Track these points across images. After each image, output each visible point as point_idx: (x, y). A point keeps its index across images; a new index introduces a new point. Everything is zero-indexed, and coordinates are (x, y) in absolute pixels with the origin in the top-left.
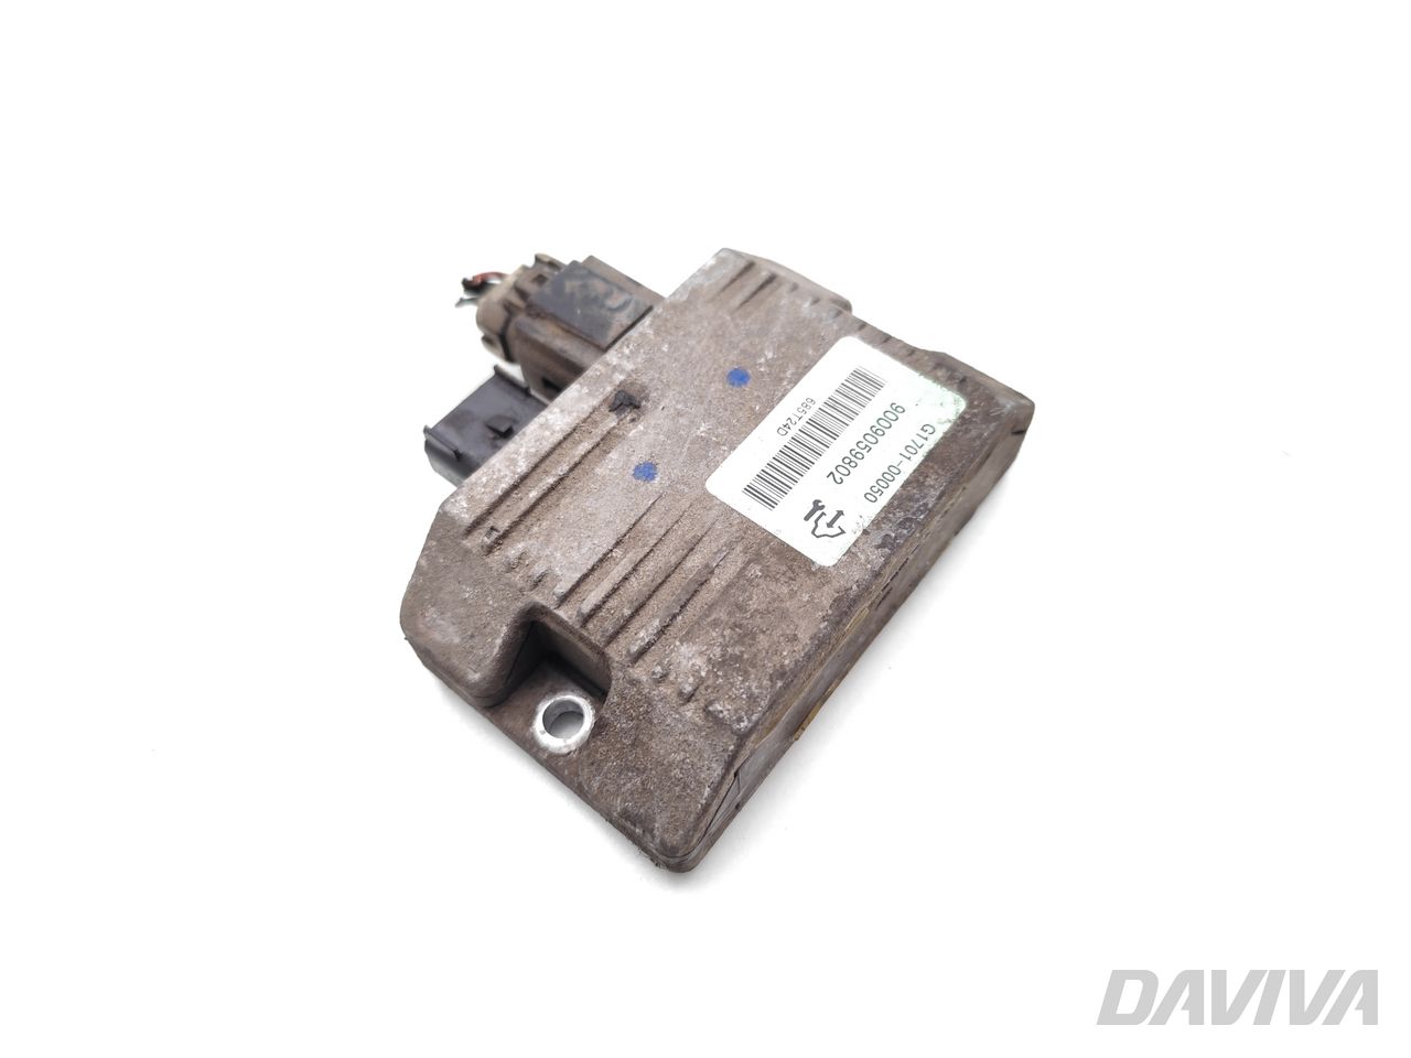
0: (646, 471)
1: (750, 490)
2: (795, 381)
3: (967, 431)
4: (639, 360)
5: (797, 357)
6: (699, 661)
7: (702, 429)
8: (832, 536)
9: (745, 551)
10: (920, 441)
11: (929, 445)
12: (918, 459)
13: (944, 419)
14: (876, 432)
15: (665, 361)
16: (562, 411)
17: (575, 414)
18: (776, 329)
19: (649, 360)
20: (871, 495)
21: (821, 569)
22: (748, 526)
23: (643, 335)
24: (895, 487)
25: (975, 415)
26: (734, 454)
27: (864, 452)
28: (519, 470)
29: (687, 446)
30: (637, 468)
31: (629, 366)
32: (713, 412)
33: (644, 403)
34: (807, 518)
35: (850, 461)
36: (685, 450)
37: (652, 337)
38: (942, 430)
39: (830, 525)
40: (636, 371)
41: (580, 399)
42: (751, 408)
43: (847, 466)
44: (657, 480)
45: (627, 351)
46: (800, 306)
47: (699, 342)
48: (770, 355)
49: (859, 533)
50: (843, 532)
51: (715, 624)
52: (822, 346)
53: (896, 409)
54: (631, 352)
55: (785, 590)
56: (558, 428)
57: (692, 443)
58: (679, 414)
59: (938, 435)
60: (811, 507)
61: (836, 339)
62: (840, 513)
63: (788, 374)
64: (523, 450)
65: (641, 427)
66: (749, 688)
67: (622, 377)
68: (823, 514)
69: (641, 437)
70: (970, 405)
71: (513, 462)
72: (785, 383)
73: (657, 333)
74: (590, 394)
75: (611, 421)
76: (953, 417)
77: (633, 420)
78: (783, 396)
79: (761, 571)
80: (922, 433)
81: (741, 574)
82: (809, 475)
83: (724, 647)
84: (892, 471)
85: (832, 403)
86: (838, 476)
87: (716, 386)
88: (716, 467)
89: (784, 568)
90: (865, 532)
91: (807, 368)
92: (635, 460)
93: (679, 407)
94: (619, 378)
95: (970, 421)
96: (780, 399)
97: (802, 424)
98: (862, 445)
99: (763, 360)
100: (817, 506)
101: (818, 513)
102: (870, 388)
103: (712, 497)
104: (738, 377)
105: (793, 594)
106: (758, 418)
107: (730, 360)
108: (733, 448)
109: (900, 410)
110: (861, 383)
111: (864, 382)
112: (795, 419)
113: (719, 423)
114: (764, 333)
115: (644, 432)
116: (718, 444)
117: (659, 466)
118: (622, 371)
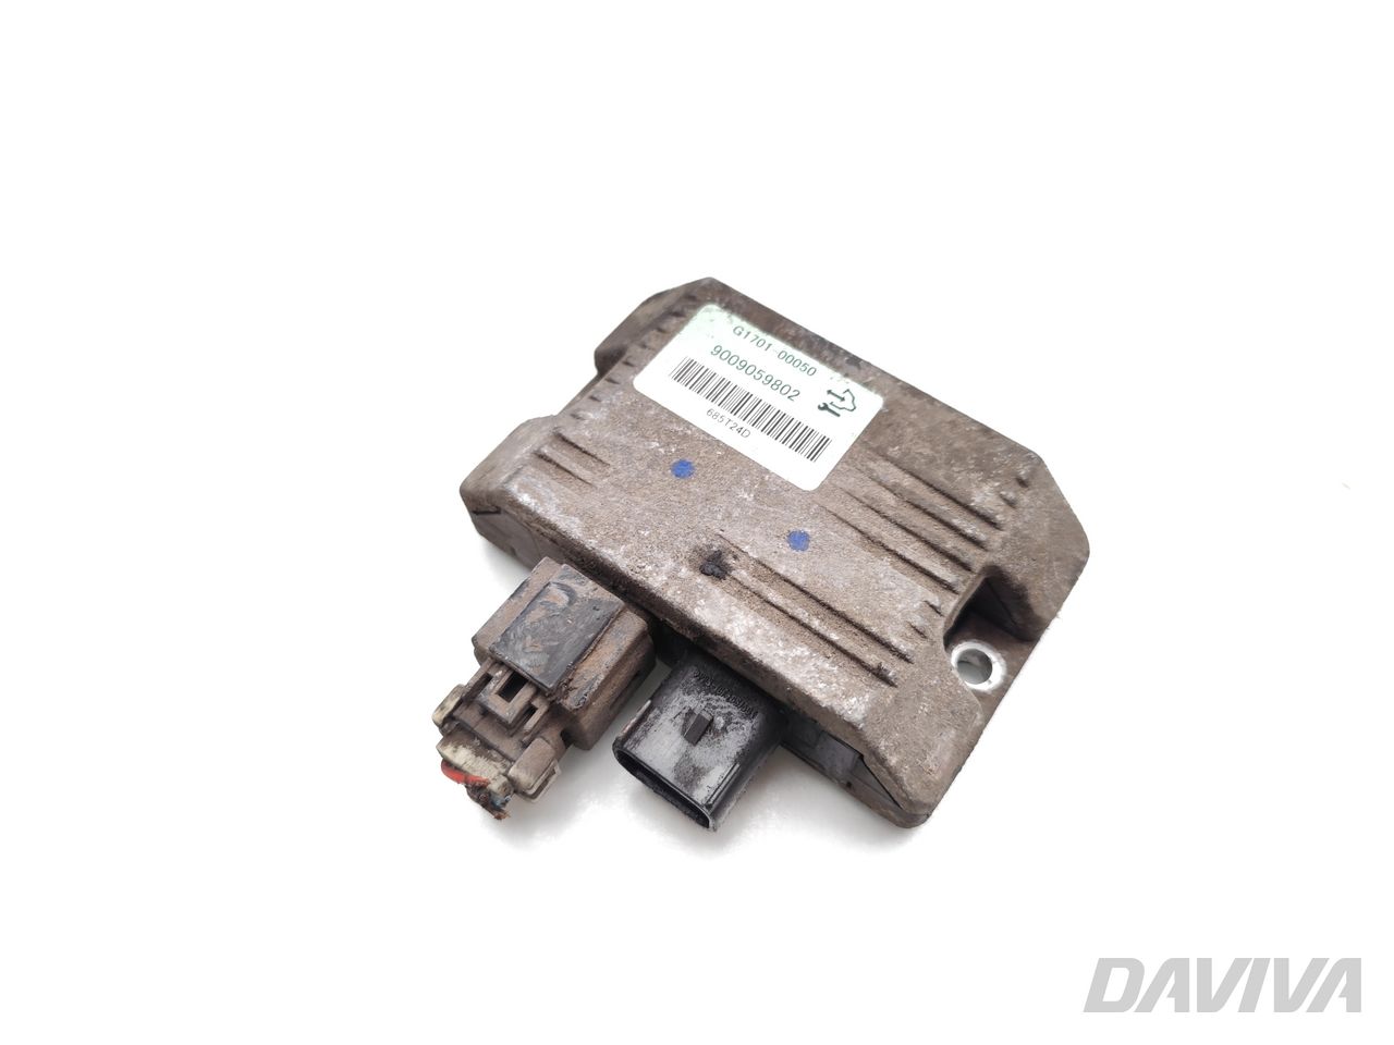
0: (798, 540)
1: (813, 456)
2: (688, 425)
3: (739, 306)
4: (660, 556)
5: (658, 422)
6: (986, 488)
7: (746, 496)
8: (854, 398)
9: (875, 461)
10: (751, 337)
11: (755, 331)
12: (769, 339)
13: (728, 320)
14: (744, 366)
15: (663, 532)
16: (729, 621)
17: (733, 608)
18: (623, 440)
19: (661, 546)
20: (812, 372)
21: (886, 405)
22: (849, 458)
23: (627, 555)
24: (799, 355)
25: (722, 299)
26: (772, 470)
27: (764, 375)
28: (807, 653)
29: (765, 508)
30: (794, 548)
31: (670, 564)
32: (725, 489)
33: (715, 549)
34: (838, 415)
35: (776, 385)
36: (771, 509)
38: (737, 321)
39: (843, 399)
40: (675, 558)
41: (713, 606)
42: (719, 458)
43: (781, 387)
44: (808, 530)
45: (649, 568)
46: (592, 420)
47: (637, 504)
48: (655, 444)
49: (848, 380)
50: (848, 391)
51: (949, 478)
52: (646, 403)
53: (718, 351)
54: (651, 563)
55: (909, 430)
56: (752, 623)
57: (762, 503)
58: (728, 517)
59: (745, 324)
60: (826, 412)
61: (637, 392)
62: (829, 392)
63: (678, 429)
64: (781, 653)
65: (746, 548)
66: (1002, 452)
67: (684, 570)
68: (831, 404)
69: (755, 543)
70: (711, 301)
71: (797, 660)
72: (689, 432)
73: (626, 541)
74: (706, 597)
75: (742, 574)
76: (725, 314)
77: (735, 557)
78: (704, 433)
79: (894, 447)
80: (744, 333)
81: (897, 463)
82: (790, 414)
83: (970, 471)
84: (785, 357)
85: (712, 396)
86: (791, 393)
87: (693, 486)
88: (788, 483)
89: (888, 431)
90: (846, 375)
91: (671, 414)
92: (786, 549)
93: (719, 517)
94: (684, 572)
95: (729, 303)
96: (709, 435)
97: (736, 419)
98: (758, 376)
99: (662, 450)
100: (825, 407)
101: (831, 407)
102: (694, 369)
103: (822, 486)
104: (682, 469)
105: (911, 424)
106: (730, 452)
107: (661, 478)
108: (767, 471)
109: (718, 349)
110: (689, 375)
111: (687, 374)
112: (731, 424)
113: (738, 483)
114: (626, 449)
115: (753, 545)
116: (762, 483)
117: (792, 529)
118: (676, 570)
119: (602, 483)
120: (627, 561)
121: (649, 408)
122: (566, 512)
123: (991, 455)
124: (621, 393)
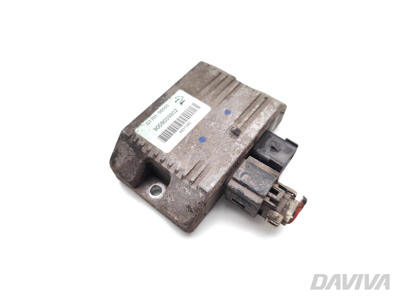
0: (227, 112)
1: (199, 107)
2: (185, 138)
3: (137, 123)
4: (234, 146)
5: (183, 146)
7: (213, 124)
9: (200, 94)
10: (151, 120)
11: (149, 119)
12: (153, 115)
13: (143, 126)
14: (163, 122)
15: (225, 145)
16: (254, 129)
17: (250, 128)
18: (190, 156)
19: (230, 146)
20: (167, 106)
21: (182, 89)
22: (200, 99)
23: (234, 155)
24: (160, 108)
25: (133, 127)
26: (203, 117)
27: (167, 117)
28: (263, 113)
29: (217, 119)
31: (236, 143)
32: (210, 129)
33: (230, 132)
34: (184, 101)
35: (171, 115)
36: (217, 118)
37: (231, 154)
39: (179, 99)
40: (234, 142)
41: (250, 133)
42: (198, 130)
43: (172, 114)
44: (224, 110)
45: (238, 149)
47: (215, 152)
48: (192, 147)
50: (176, 98)
51: (207, 79)
52: (175, 149)
53: (156, 129)
54: (236, 148)
55: (191, 85)
56: (255, 124)
57: (215, 120)
58: (220, 128)
59: (145, 122)
60: (183, 103)
61: (171, 152)
62: (176, 102)
63: (187, 140)
64: (263, 118)
65: (231, 125)
67: (238, 140)
68: (180, 102)
69: (229, 122)
70: (134, 130)
71: (265, 114)
72: (188, 138)
73: (229, 155)
74: (247, 134)
75: (239, 126)
76: (140, 127)
77: (233, 128)
78: (189, 134)
79: (196, 89)
80: (149, 122)
81: (202, 89)
82: (183, 112)
83: (205, 75)
84: (161, 112)
85: (174, 131)
86: (175, 111)
87: (209, 136)
88: (208, 114)
89: (191, 90)
90: (170, 98)
91: (180, 142)
92: (231, 115)
93: (220, 131)
94: (239, 140)
95: (135, 125)
96: (190, 132)
97: (184, 125)
98: (168, 119)
99: (195, 145)
101: (181, 102)
103: (210, 106)
104: (202, 140)
105: (189, 85)
106: (197, 127)
107: (205, 145)
108: (204, 119)
109: (155, 129)
110: (165, 137)
111: (164, 137)
112: (186, 127)
113: (207, 126)
114: (194, 155)
115: (229, 123)
116: (208, 120)
117: (224, 113)
118: (239, 142)
119: (207, 162)
120: (236, 155)
121: (178, 149)
122: (218, 172)
123: (200, 70)
124: (170, 157)
